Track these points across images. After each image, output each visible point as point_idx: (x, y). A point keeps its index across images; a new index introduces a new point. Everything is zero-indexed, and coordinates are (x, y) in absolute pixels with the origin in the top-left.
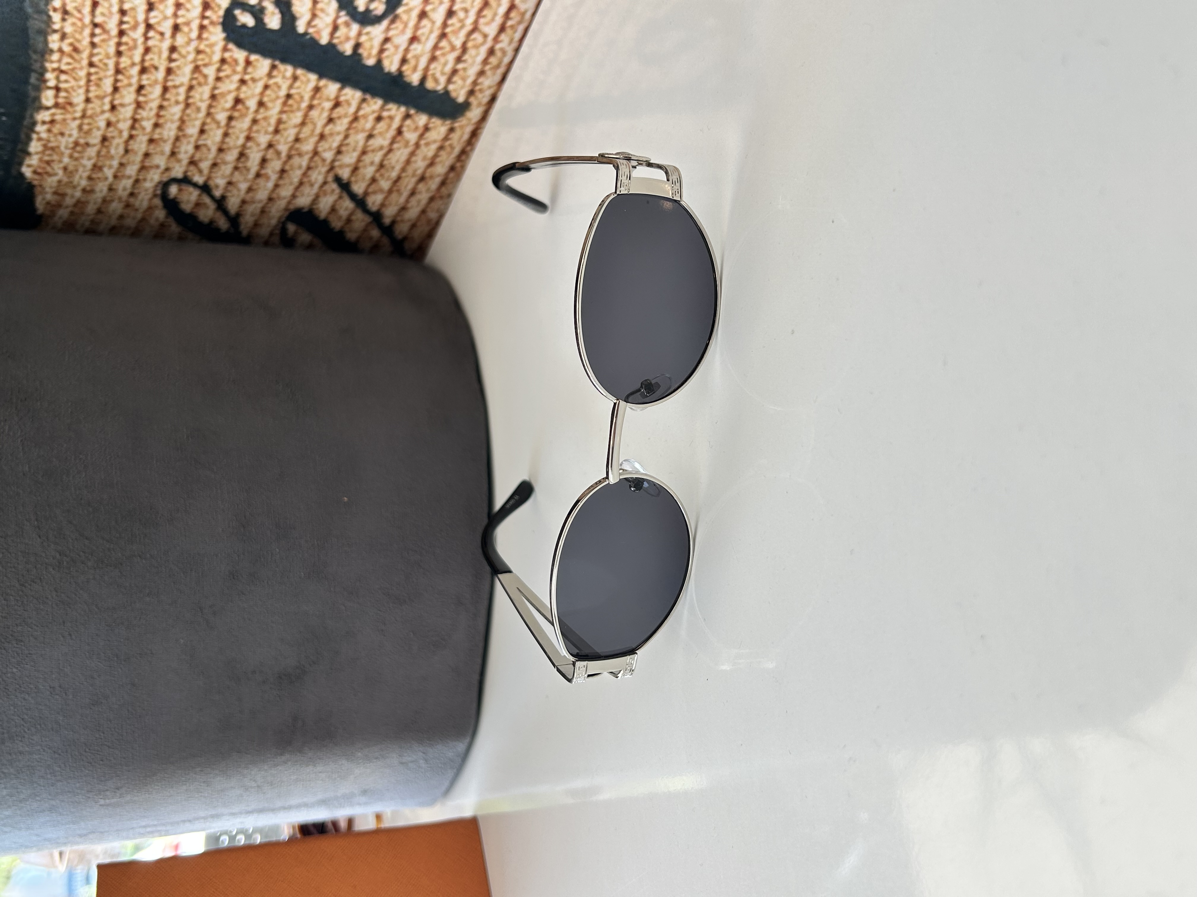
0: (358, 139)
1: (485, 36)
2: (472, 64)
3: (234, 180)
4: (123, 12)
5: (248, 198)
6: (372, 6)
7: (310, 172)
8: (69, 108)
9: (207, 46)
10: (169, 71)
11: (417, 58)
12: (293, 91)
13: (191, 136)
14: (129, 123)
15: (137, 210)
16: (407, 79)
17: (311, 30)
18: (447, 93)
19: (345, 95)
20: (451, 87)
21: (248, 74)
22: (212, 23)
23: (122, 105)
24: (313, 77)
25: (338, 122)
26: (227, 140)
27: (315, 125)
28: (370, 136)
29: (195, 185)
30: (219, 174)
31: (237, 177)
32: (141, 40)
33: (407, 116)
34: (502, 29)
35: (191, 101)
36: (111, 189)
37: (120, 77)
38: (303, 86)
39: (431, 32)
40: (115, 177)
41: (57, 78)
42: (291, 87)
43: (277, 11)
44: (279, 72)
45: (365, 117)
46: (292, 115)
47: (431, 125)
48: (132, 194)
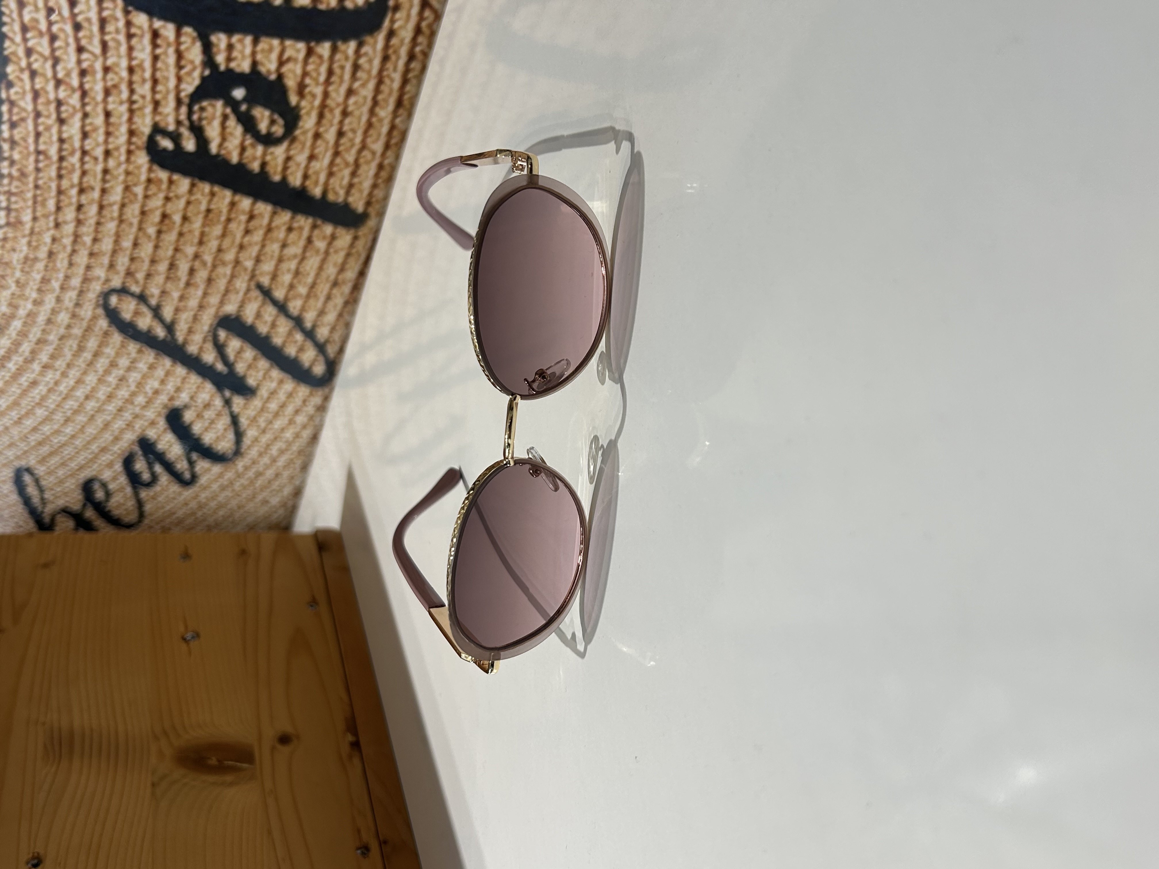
0: (274, 248)
1: (374, 153)
2: (366, 178)
3: (168, 290)
4: (61, 141)
5: (181, 306)
6: (274, 129)
7: (234, 281)
8: (19, 226)
9: (134, 168)
10: (104, 191)
11: (317, 173)
12: (212, 207)
13: (127, 249)
14: (71, 239)
15: (82, 319)
16: (310, 193)
17: (223, 152)
18: (347, 204)
19: (258, 208)
20: (351, 199)
21: (173, 192)
22: (138, 148)
23: (65, 222)
24: (228, 193)
25: (254, 233)
26: (158, 252)
27: (234, 236)
28: (284, 246)
29: (133, 295)
30: (153, 284)
31: (169, 286)
32: (78, 165)
33: (314, 227)
34: (387, 146)
35: (124, 217)
36: (58, 300)
37: (62, 197)
38: (220, 202)
39: (326, 151)
40: (62, 288)
41: (8, 200)
42: (210, 202)
43: (192, 136)
44: (199, 189)
45: (278, 227)
46: (213, 228)
47: (338, 235)
48: (77, 305)
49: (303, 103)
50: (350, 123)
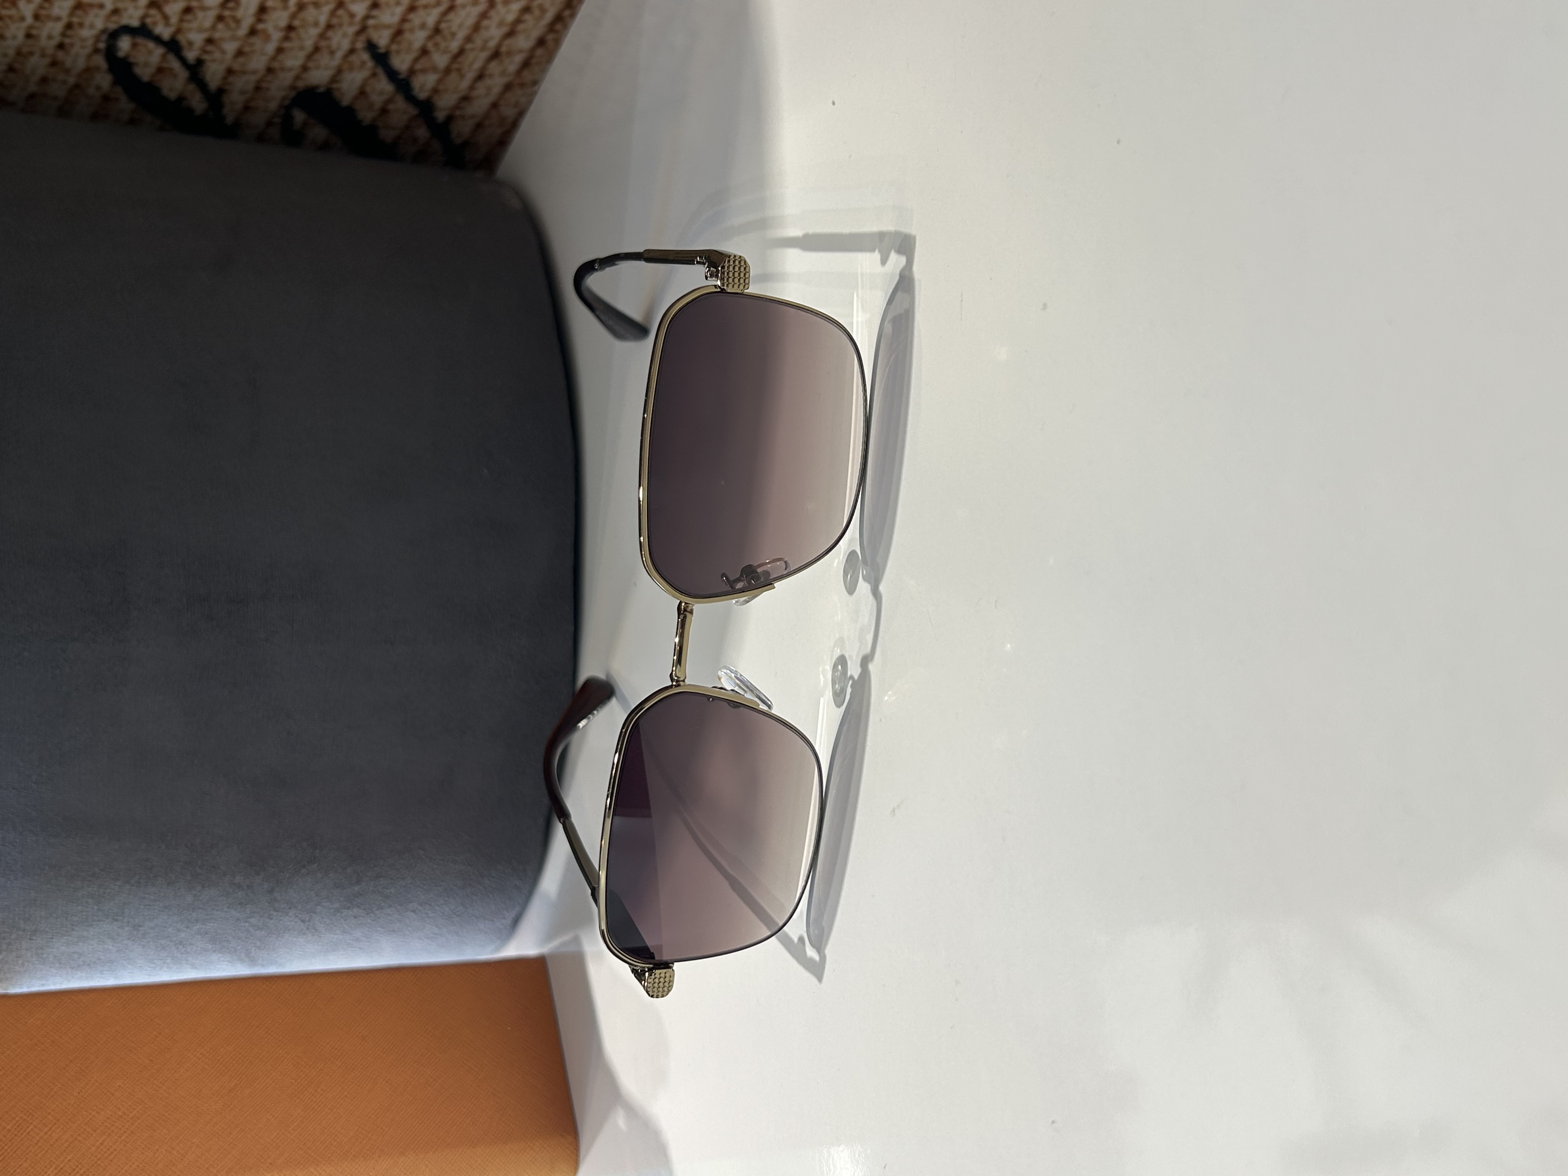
3: (217, 35)
5: (236, 67)
7: (330, 34)
15: (67, 71)
29: (158, 40)
30: (194, 25)
31: (221, 32)
36: (29, 36)
40: (37, 17)
48: (61, 46)
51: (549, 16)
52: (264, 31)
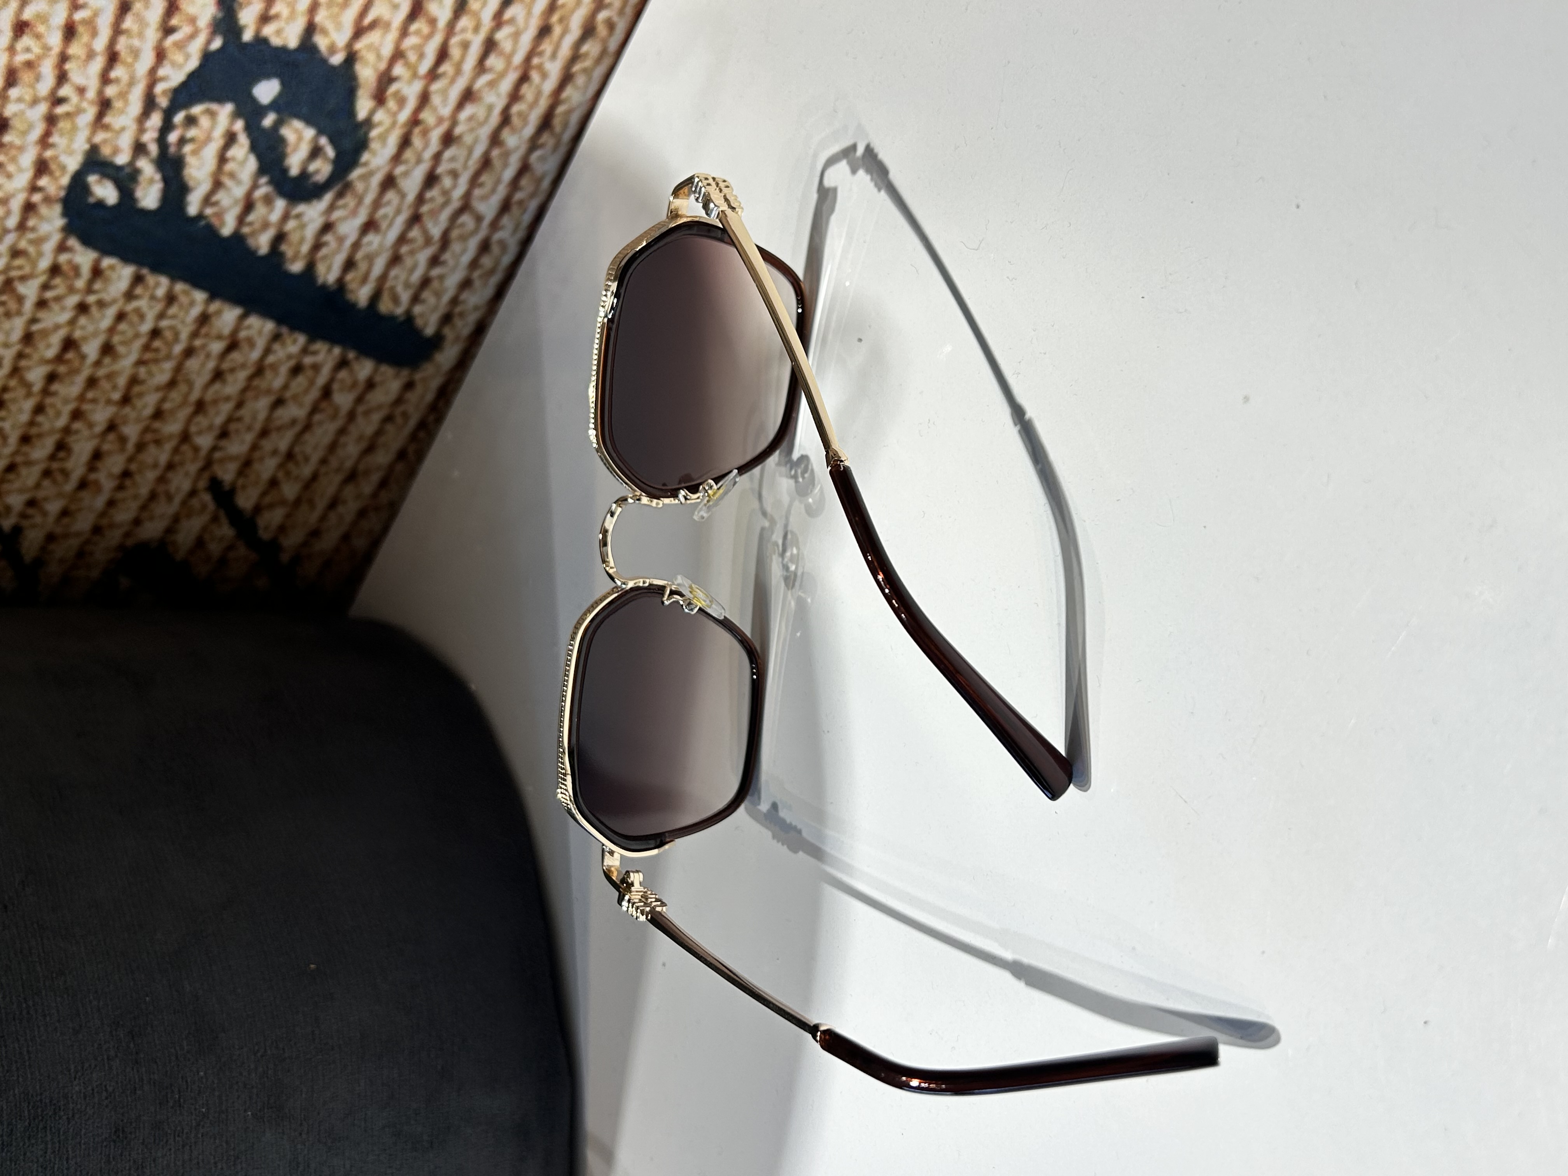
0: (258, 408)
1: (479, 219)
2: (454, 269)
3: (41, 494)
5: (59, 530)
6: (312, 167)
7: (170, 475)
9: (32, 242)
11: (370, 258)
12: (164, 323)
16: (351, 297)
17: (209, 211)
18: (409, 318)
19: (249, 327)
20: (417, 309)
21: (94, 293)
22: (47, 200)
24: (200, 296)
25: (230, 378)
26: (40, 419)
27: (190, 384)
28: (279, 402)
30: (17, 485)
31: (46, 490)
33: (343, 364)
34: (505, 207)
38: (182, 314)
39: (398, 212)
42: (161, 316)
43: (158, 177)
44: (146, 287)
45: (274, 367)
46: (154, 368)
47: (378, 379)
49: (380, 116)
50: (453, 159)
51: (413, 423)
52: (97, 483)
